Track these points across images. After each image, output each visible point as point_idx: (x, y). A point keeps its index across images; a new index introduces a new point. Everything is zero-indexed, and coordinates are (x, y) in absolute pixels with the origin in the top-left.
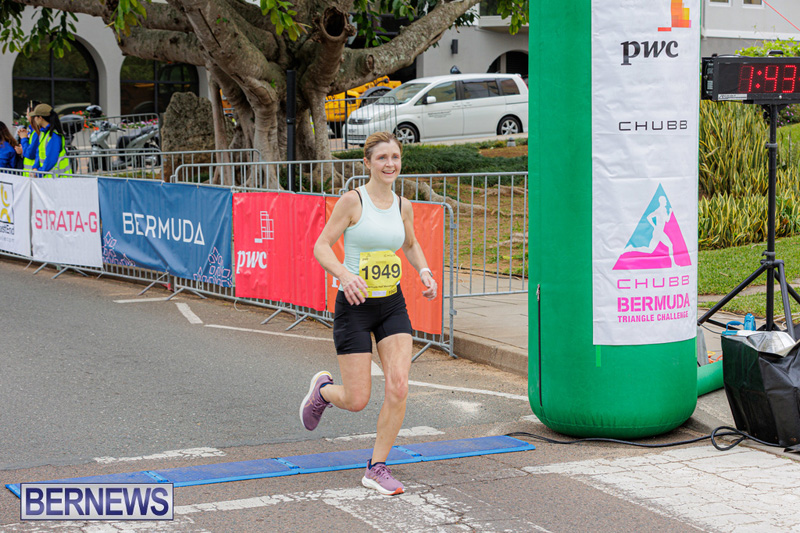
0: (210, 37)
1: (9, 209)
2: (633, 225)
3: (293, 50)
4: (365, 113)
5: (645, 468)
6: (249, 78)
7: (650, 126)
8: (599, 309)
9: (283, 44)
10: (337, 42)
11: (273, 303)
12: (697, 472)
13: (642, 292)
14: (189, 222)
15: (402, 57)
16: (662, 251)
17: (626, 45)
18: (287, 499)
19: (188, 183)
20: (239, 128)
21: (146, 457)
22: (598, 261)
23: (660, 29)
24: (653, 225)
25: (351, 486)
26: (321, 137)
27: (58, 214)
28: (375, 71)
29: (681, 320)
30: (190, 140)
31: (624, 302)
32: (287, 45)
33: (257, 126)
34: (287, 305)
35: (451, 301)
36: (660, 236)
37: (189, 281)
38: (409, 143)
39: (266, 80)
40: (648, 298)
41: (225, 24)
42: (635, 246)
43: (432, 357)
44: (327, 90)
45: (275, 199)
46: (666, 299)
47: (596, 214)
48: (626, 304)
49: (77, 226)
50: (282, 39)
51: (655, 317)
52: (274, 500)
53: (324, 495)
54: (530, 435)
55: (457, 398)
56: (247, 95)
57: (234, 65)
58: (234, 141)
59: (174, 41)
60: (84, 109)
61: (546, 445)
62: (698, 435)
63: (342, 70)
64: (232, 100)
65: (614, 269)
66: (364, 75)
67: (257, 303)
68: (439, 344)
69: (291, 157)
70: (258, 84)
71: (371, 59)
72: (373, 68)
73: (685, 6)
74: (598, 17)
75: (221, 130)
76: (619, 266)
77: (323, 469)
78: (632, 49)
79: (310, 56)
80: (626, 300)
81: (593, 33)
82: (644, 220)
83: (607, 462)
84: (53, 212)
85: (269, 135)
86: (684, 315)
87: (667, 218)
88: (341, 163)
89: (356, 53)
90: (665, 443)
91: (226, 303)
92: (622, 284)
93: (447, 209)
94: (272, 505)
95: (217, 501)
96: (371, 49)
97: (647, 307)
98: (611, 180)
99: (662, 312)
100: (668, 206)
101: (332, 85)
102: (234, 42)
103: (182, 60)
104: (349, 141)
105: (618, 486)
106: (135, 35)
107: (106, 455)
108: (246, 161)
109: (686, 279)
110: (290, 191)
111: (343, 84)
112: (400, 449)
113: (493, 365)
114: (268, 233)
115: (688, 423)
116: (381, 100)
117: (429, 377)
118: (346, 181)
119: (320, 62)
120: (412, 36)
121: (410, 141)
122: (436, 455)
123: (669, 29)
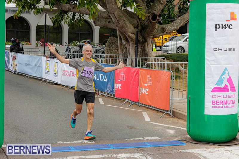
0: (117, 21)
1: (56, 70)
2: (217, 79)
3: (142, 25)
4: (169, 43)
5: (217, 152)
6: (128, 33)
7: (223, 49)
8: (206, 104)
9: (140, 23)
10: (155, 23)
11: (125, 99)
12: (232, 154)
13: (220, 99)
14: (103, 75)
15: (175, 27)
16: (226, 87)
17: (216, 25)
18: (107, 156)
19: (104, 63)
20: (126, 48)
21: (72, 142)
22: (206, 89)
23: (227, 21)
24: (223, 79)
25: (127, 153)
26: (149, 50)
27: (68, 72)
28: (167, 31)
29: (232, 108)
30: (113, 51)
31: (214, 102)
32: (141, 23)
33: (131, 47)
34: (128, 100)
35: (172, 100)
36: (225, 83)
37: (103, 92)
38: (181, 53)
39: (133, 34)
40: (221, 101)
41: (121, 17)
42: (218, 85)
43: (167, 116)
44: (152, 37)
45: (126, 69)
46: (227, 101)
47: (206, 75)
48: (214, 103)
49: (72, 75)
50: (139, 22)
51: (224, 107)
52: (103, 156)
53: (118, 155)
54: (186, 141)
55: (169, 129)
56: (128, 38)
57: (124, 29)
58: (124, 51)
59: (109, 22)
60: (85, 41)
61: (190, 144)
62: (238, 143)
63: (157, 31)
64: (124, 39)
65: (211, 92)
66: (163, 33)
67: (121, 99)
68: (168, 113)
69: (136, 56)
70: (131, 35)
71: (165, 28)
72: (166, 30)
73: (235, 14)
74: (208, 17)
75: (120, 48)
76: (213, 91)
77: (120, 148)
78: (218, 27)
79: (147, 27)
80: (215, 101)
81: (206, 22)
82: (221, 77)
83: (206, 150)
84: (67, 71)
85: (134, 50)
86: (233, 107)
87: (228, 77)
88: (156, 58)
89: (161, 26)
90: (226, 145)
91: (113, 99)
92: (213, 97)
93: (171, 73)
94: (102, 157)
95: (87, 155)
96: (166, 25)
97: (221, 104)
98: (211, 65)
99: (226, 105)
100: (228, 74)
101: (153, 35)
102: (124, 22)
103: (111, 27)
104: (163, 52)
105: (206, 157)
106: (98, 20)
107: (61, 141)
108: (127, 57)
109: (234, 96)
110: (131, 67)
111: (157, 35)
112: (145, 143)
113: (184, 120)
114: (123, 79)
115: (235, 139)
116: (174, 40)
117: (163, 123)
118: (145, 64)
119: (150, 29)
120: (179, 21)
121: (182, 52)
122: (155, 145)
123: (230, 21)
